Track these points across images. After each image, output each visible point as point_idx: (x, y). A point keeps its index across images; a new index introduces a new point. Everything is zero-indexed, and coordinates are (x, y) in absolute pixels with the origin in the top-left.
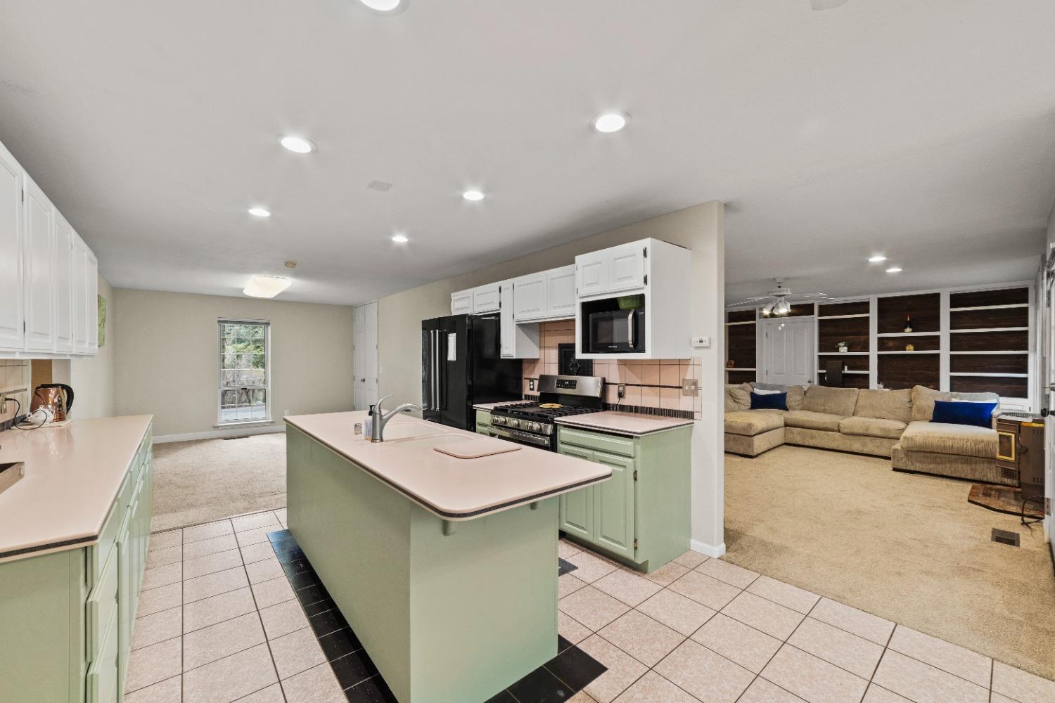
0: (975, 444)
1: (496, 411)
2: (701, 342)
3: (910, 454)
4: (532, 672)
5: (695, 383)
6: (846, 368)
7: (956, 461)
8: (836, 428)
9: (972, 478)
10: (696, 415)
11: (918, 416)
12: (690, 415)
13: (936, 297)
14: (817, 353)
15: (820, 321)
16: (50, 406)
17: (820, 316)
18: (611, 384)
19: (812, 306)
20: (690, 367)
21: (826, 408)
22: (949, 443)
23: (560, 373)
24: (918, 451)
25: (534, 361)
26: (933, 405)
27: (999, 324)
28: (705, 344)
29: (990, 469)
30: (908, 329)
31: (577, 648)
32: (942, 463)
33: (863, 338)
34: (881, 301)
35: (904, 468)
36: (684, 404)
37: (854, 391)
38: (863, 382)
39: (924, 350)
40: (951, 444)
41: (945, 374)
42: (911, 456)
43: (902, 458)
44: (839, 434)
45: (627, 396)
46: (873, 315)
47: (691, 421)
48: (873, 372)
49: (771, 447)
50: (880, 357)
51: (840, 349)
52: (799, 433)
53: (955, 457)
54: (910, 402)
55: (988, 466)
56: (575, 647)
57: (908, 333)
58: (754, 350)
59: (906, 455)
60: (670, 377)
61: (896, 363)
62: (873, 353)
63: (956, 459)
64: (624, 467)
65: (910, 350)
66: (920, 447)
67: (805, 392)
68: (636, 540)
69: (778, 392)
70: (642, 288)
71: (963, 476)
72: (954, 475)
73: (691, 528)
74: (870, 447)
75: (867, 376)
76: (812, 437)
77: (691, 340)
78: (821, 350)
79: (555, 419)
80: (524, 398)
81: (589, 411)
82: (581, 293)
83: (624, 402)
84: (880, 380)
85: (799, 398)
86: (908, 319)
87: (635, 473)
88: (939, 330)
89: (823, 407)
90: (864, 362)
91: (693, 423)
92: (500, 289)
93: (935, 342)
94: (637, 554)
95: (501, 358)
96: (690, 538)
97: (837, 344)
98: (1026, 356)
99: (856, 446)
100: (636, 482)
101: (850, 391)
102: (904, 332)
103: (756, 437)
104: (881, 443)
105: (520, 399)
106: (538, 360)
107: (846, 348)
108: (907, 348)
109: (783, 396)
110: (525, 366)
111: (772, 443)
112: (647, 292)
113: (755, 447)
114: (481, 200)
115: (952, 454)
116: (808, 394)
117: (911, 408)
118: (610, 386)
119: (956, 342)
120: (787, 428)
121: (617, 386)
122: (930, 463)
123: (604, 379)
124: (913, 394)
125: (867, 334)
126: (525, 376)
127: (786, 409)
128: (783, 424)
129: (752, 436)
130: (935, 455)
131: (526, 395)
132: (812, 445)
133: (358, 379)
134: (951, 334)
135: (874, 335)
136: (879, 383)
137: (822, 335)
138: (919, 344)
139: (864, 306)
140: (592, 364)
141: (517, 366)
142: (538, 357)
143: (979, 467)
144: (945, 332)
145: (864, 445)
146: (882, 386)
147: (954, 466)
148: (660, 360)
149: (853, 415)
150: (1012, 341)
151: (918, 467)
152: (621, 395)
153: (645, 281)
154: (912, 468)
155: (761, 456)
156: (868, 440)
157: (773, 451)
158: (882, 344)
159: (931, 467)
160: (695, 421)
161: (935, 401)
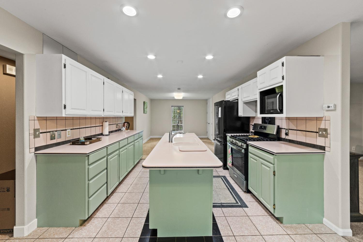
1: (232, 137)
2: (329, 107)
4: (198, 237)
5: (326, 130)
10: (326, 148)
12: (323, 148)
16: (125, 127)
18: (283, 129)
20: (323, 122)
23: (262, 123)
25: (254, 118)
28: (332, 108)
31: (222, 238)
36: (320, 141)
45: (289, 135)
47: (323, 151)
56: (221, 237)
60: (312, 126)
64: (270, 168)
68: (274, 205)
70: (282, 82)
73: (324, 212)
77: (323, 107)
79: (247, 142)
80: (250, 132)
81: (269, 140)
82: (259, 87)
83: (287, 138)
87: (274, 172)
91: (325, 153)
92: (238, 89)
94: (275, 211)
95: (239, 116)
96: (324, 217)
100: (275, 176)
105: (249, 133)
106: (255, 117)
110: (251, 119)
112: (284, 83)
114: (212, 59)
118: (282, 129)
121: (285, 130)
123: (278, 126)
126: (251, 124)
131: (251, 132)
133: (208, 123)
140: (275, 119)
141: (248, 119)
142: (255, 116)
148: (306, 118)
152: (287, 134)
153: (283, 78)
160: (326, 152)
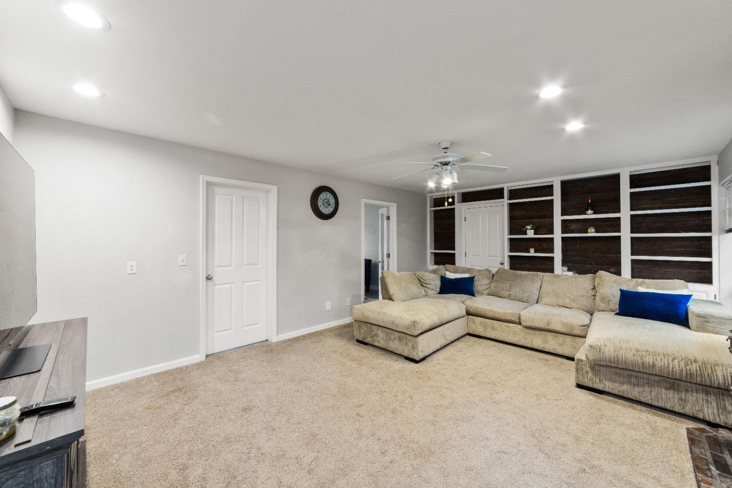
0: (687, 365)
3: (597, 367)
6: (532, 250)
7: (658, 384)
8: (516, 320)
9: (681, 411)
11: (602, 306)
13: (616, 178)
14: (507, 236)
15: (511, 205)
17: (510, 199)
19: (502, 190)
21: (511, 293)
22: (649, 360)
24: (607, 366)
26: (618, 294)
27: (679, 205)
29: (707, 401)
30: (590, 212)
32: (638, 385)
33: (547, 220)
34: (564, 184)
35: (590, 385)
37: (537, 275)
38: (546, 265)
39: (605, 232)
40: (651, 361)
41: (626, 258)
42: (599, 371)
43: (587, 372)
44: (519, 326)
46: (557, 198)
48: (558, 255)
49: (447, 342)
50: (563, 239)
51: (528, 231)
52: (481, 323)
53: (657, 378)
54: (593, 289)
55: (705, 397)
57: (590, 215)
58: (454, 233)
59: (593, 368)
61: (579, 246)
62: (558, 236)
63: (658, 382)
65: (592, 233)
66: (610, 361)
67: (493, 275)
69: (467, 275)
71: (668, 406)
72: (656, 404)
74: (552, 343)
75: (552, 259)
76: (494, 329)
78: (511, 233)
84: (564, 263)
85: (486, 281)
86: (590, 201)
88: (619, 211)
89: (508, 293)
90: (548, 245)
93: (615, 224)
97: (524, 227)
98: (710, 238)
99: (537, 341)
101: (534, 275)
102: (586, 214)
103: (421, 337)
104: (563, 340)
107: (533, 231)
108: (589, 230)
109: (471, 280)
111: (447, 338)
113: (420, 349)
115: (652, 374)
116: (495, 278)
117: (594, 296)
119: (637, 224)
120: (470, 317)
122: (623, 383)
124: (597, 280)
125: (552, 217)
127: (472, 294)
128: (464, 313)
129: (417, 336)
130: (630, 373)
132: (493, 337)
134: (632, 216)
135: (558, 218)
136: (563, 265)
137: (512, 218)
138: (599, 225)
139: (548, 190)
143: (692, 397)
144: (625, 214)
145: (546, 342)
146: (565, 269)
147: (655, 391)
149: (537, 303)
150: (693, 222)
151: (608, 386)
154: (600, 387)
155: (429, 359)
156: (550, 336)
157: (449, 347)
158: (566, 226)
159: (624, 389)
161: (621, 290)
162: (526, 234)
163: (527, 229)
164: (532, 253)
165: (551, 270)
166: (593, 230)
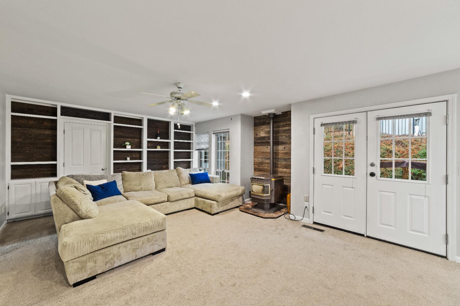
3: (219, 203)
6: (128, 158)
8: (167, 200)
13: (168, 123)
14: (112, 149)
17: (114, 122)
19: (108, 114)
22: (231, 194)
29: (237, 201)
30: (159, 138)
32: (227, 204)
33: (136, 140)
35: (216, 212)
38: (138, 167)
39: (164, 149)
41: (172, 160)
46: (145, 128)
48: (145, 161)
54: (178, 176)
57: (159, 140)
61: (151, 155)
62: (145, 150)
65: (159, 149)
66: (224, 199)
75: (140, 164)
78: (115, 146)
84: (148, 165)
86: (158, 132)
88: (170, 139)
90: (139, 155)
93: (167, 145)
97: (125, 143)
98: (190, 152)
102: (157, 139)
107: (130, 146)
108: (158, 147)
117: (179, 179)
119: (176, 145)
122: (224, 206)
124: (178, 171)
125: (139, 138)
134: (175, 142)
135: (145, 139)
138: (162, 145)
139: (139, 122)
144: (172, 141)
146: (149, 169)
147: (230, 204)
151: (221, 209)
154: (219, 211)
156: (182, 202)
158: (149, 144)
161: (189, 174)
162: (126, 148)
163: (127, 145)
164: (129, 160)
165: (140, 170)
166: (160, 147)
